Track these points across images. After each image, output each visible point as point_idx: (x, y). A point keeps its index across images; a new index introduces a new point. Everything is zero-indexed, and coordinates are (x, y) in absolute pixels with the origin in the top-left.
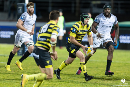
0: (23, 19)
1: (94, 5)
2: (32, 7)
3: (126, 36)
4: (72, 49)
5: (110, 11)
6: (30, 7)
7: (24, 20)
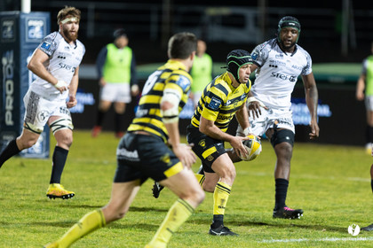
0: (48, 49)
1: (213, 19)
2: (73, 19)
3: (300, 105)
4: (208, 147)
5: (295, 35)
6: (67, 20)
7: (50, 53)
